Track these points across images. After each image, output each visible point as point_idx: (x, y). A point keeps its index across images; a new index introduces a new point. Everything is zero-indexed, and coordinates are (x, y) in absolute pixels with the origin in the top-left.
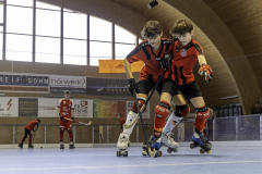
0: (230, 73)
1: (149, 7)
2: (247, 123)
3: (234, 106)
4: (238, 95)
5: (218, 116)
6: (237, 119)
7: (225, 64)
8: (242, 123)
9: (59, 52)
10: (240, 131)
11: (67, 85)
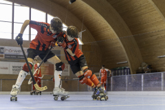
0: (122, 46)
1: (70, 3)
2: (133, 80)
3: (125, 69)
4: (127, 61)
5: (115, 74)
6: (127, 77)
7: (119, 41)
8: (130, 80)
9: (11, 32)
10: (128, 85)
11: (15, 53)
